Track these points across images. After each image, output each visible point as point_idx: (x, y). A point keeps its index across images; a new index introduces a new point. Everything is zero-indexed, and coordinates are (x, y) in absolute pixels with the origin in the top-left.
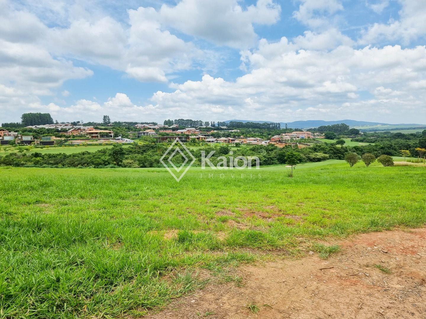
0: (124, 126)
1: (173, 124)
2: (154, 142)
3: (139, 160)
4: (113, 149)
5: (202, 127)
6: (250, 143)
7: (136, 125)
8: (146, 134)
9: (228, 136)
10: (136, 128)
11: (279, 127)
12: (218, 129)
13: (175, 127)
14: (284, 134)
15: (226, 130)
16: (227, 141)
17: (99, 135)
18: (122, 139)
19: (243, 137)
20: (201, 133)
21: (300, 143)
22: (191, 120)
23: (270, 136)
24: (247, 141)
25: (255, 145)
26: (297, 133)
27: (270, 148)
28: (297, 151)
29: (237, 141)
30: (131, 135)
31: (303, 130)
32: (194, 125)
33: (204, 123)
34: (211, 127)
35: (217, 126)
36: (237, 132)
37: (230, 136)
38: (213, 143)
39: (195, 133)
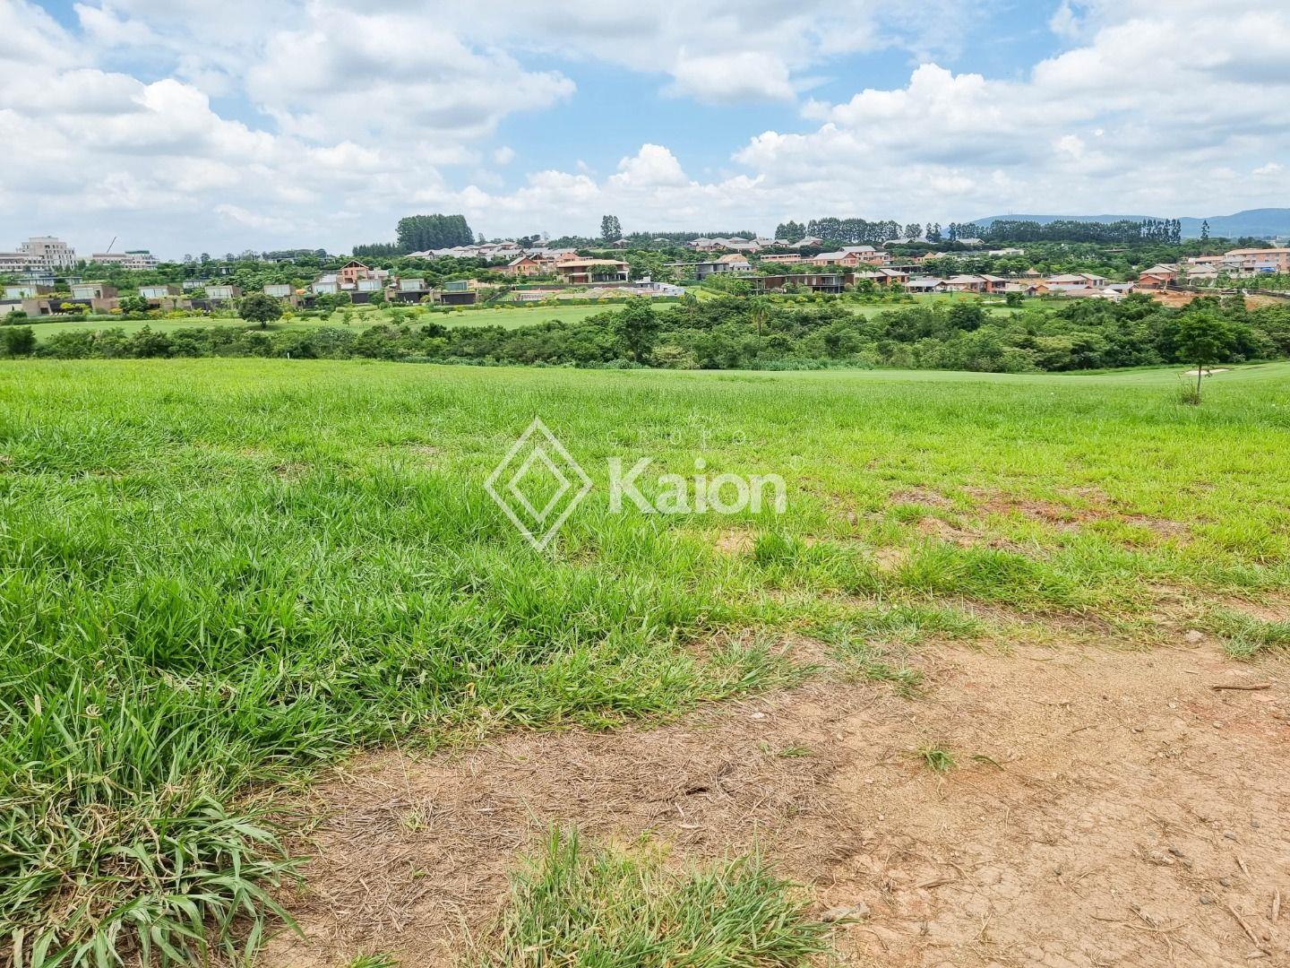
0: (659, 245)
1: (803, 236)
2: (745, 293)
3: (697, 348)
4: (626, 312)
5: (896, 242)
6: (1062, 294)
7: (693, 243)
8: (721, 270)
9: (980, 270)
10: (694, 252)
11: (1175, 234)
12: (950, 247)
13: (808, 244)
14: (1191, 260)
15: (979, 250)
16: (980, 287)
17: (590, 274)
18: (652, 285)
19: (1036, 273)
20: (891, 262)
21: (1254, 289)
22: (861, 222)
23: (1135, 268)
24: (1048, 285)
25: (1076, 298)
26: (1245, 255)
27: (1134, 307)
28: (1238, 319)
29: (1012, 287)
30: (678, 271)
31: (1273, 242)
32: (869, 235)
33: (904, 229)
34: (926, 241)
35: (947, 236)
36: (1016, 257)
37: (991, 270)
38: (928, 295)
39: (872, 262)
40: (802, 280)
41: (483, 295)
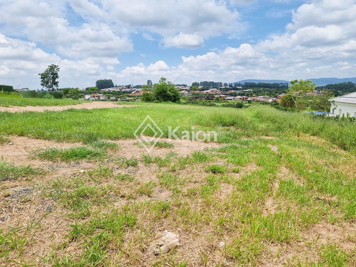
1: (199, 86)
5: (222, 87)
6: (260, 100)
9: (242, 95)
11: (287, 86)
12: (235, 89)
13: (201, 88)
15: (242, 90)
16: (242, 99)
19: (255, 95)
20: (221, 93)
22: (213, 82)
23: (277, 94)
24: (257, 98)
29: (249, 99)
32: (215, 86)
33: (223, 84)
34: (229, 87)
35: (234, 86)
36: (251, 91)
37: (245, 95)
38: (231, 101)
39: (217, 92)
40: (203, 97)
41: (131, 100)
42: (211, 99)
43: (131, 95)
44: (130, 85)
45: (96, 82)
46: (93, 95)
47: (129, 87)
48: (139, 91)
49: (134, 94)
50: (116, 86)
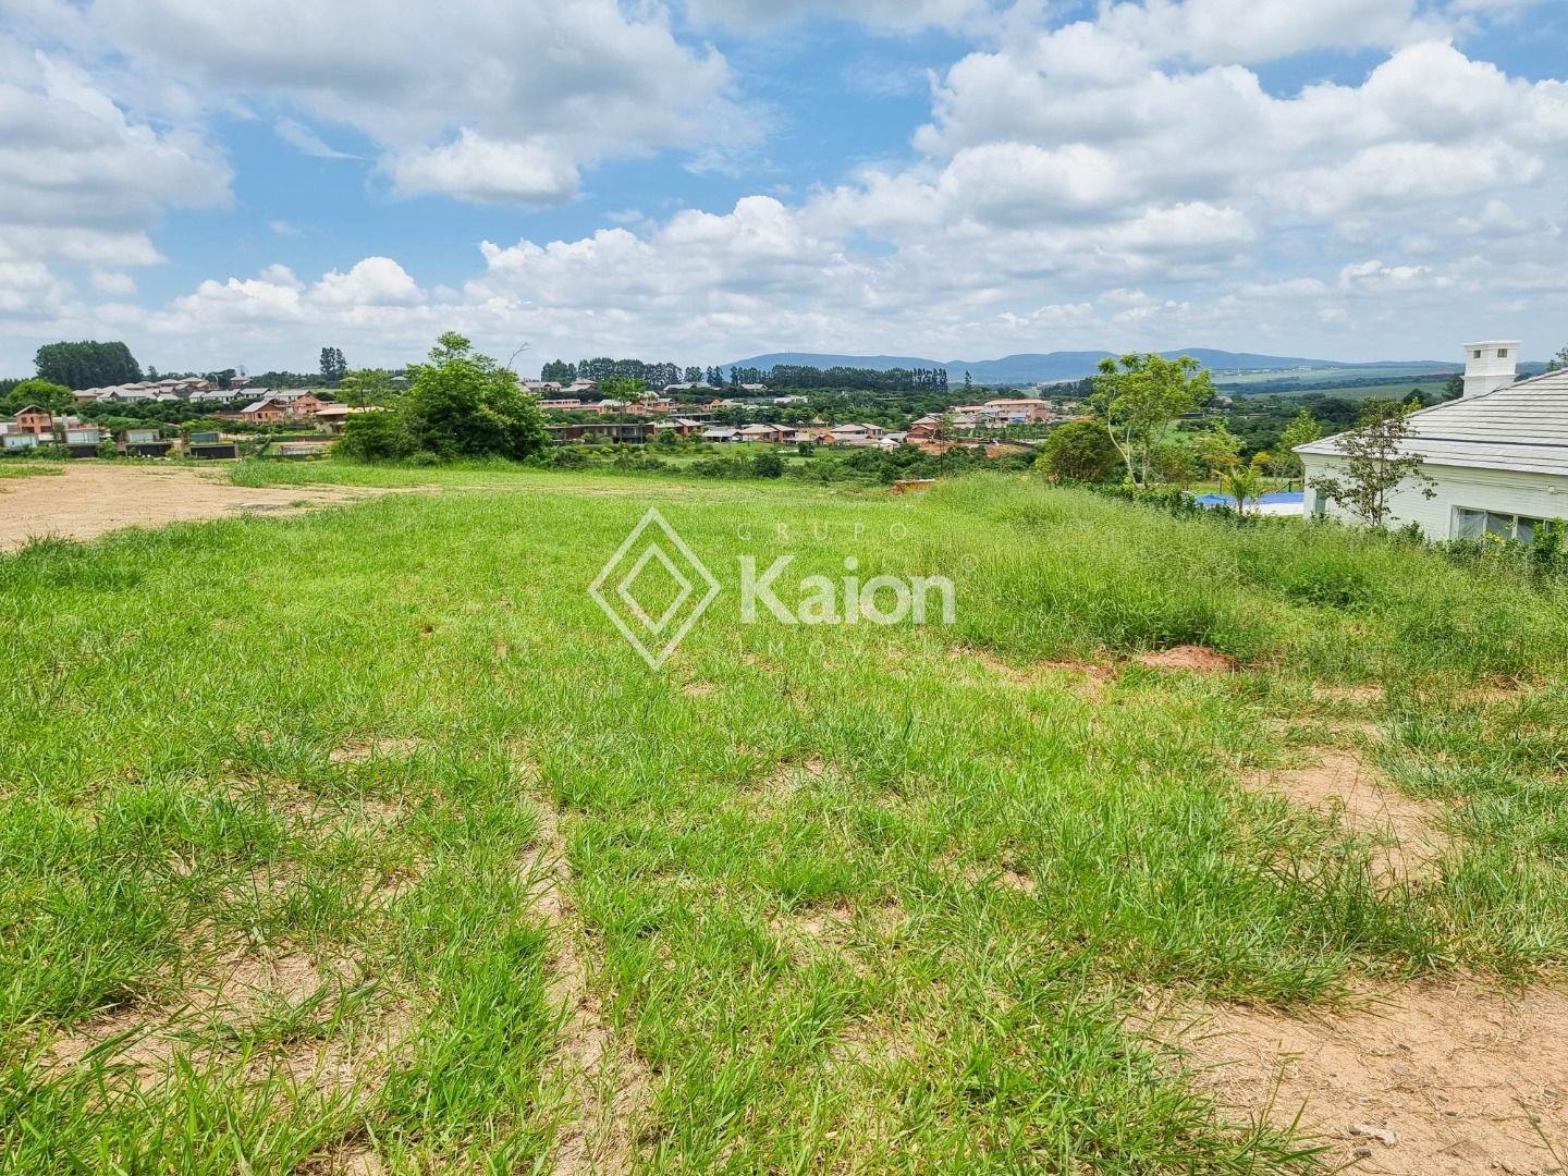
1: (574, 378)
5: (677, 386)
6: (848, 444)
9: (771, 419)
11: (943, 383)
12: (733, 393)
13: (585, 387)
14: (958, 409)
15: (763, 396)
16: (772, 437)
19: (821, 422)
20: (679, 410)
21: (1003, 439)
22: (636, 363)
23: (910, 417)
24: (832, 435)
25: (859, 447)
26: (1000, 406)
29: (802, 437)
31: (1026, 392)
32: (647, 378)
33: (684, 372)
34: (708, 385)
35: (730, 380)
36: (802, 405)
37: (779, 419)
38: (726, 445)
39: (659, 409)
40: (601, 432)
41: (245, 449)
42: (638, 440)
43: (240, 420)
44: (231, 373)
45: (35, 355)
46: (24, 420)
47: (224, 380)
48: (284, 403)
49: (260, 416)
50: (154, 378)
